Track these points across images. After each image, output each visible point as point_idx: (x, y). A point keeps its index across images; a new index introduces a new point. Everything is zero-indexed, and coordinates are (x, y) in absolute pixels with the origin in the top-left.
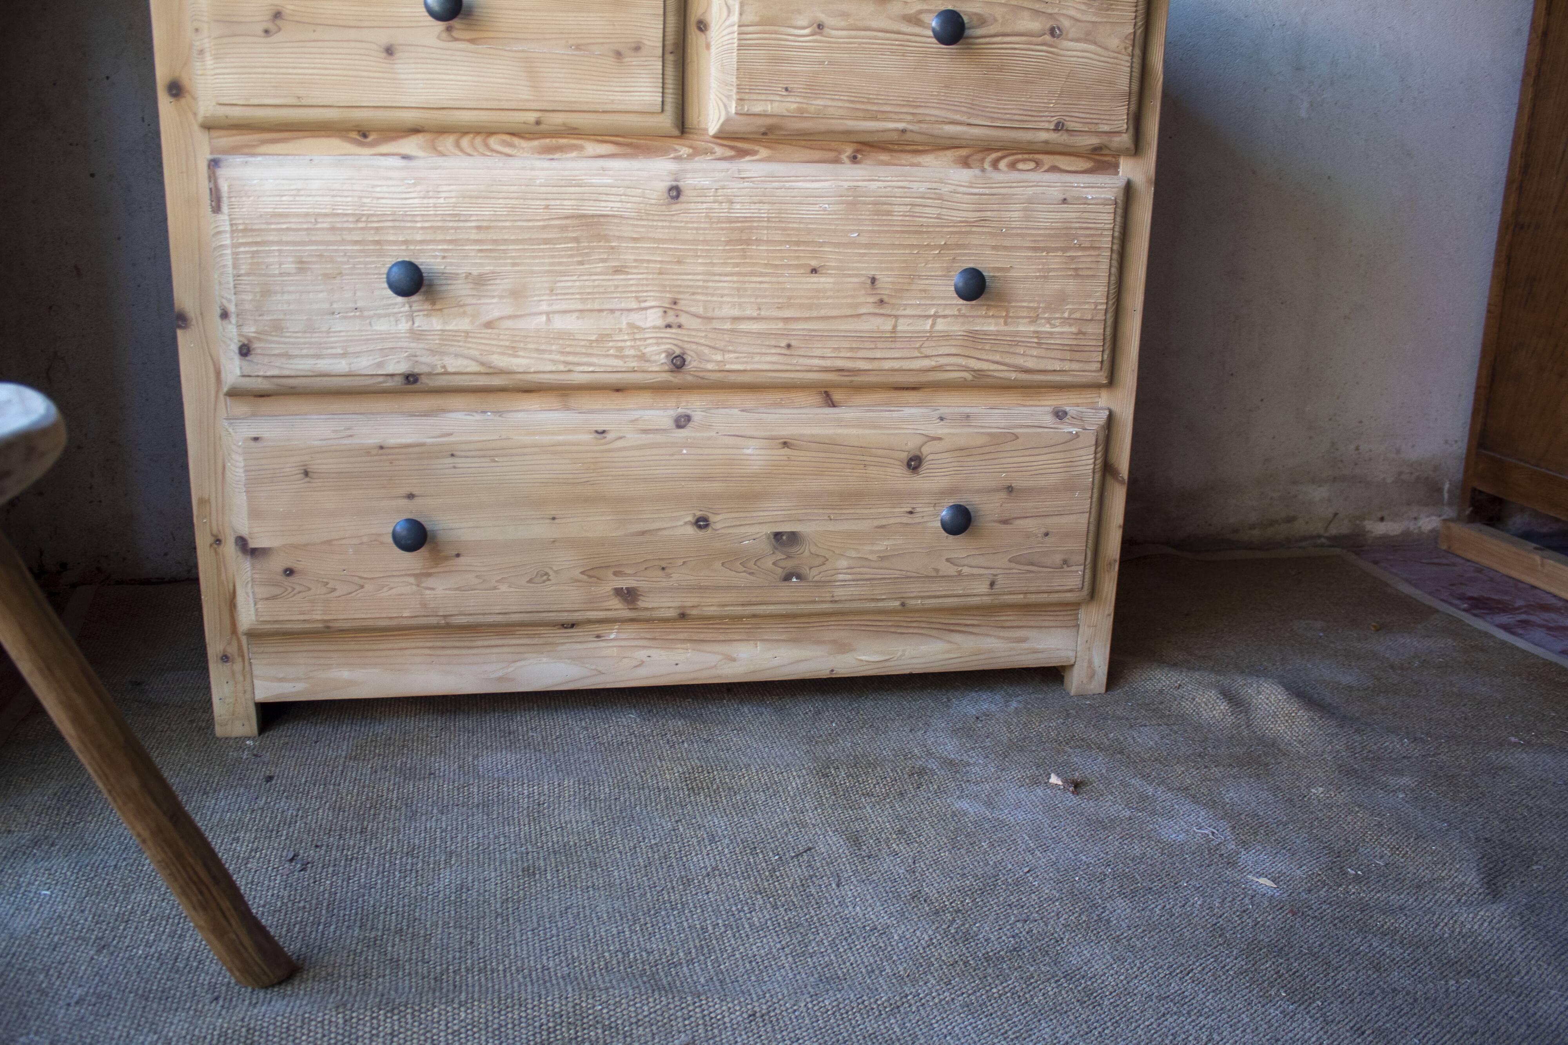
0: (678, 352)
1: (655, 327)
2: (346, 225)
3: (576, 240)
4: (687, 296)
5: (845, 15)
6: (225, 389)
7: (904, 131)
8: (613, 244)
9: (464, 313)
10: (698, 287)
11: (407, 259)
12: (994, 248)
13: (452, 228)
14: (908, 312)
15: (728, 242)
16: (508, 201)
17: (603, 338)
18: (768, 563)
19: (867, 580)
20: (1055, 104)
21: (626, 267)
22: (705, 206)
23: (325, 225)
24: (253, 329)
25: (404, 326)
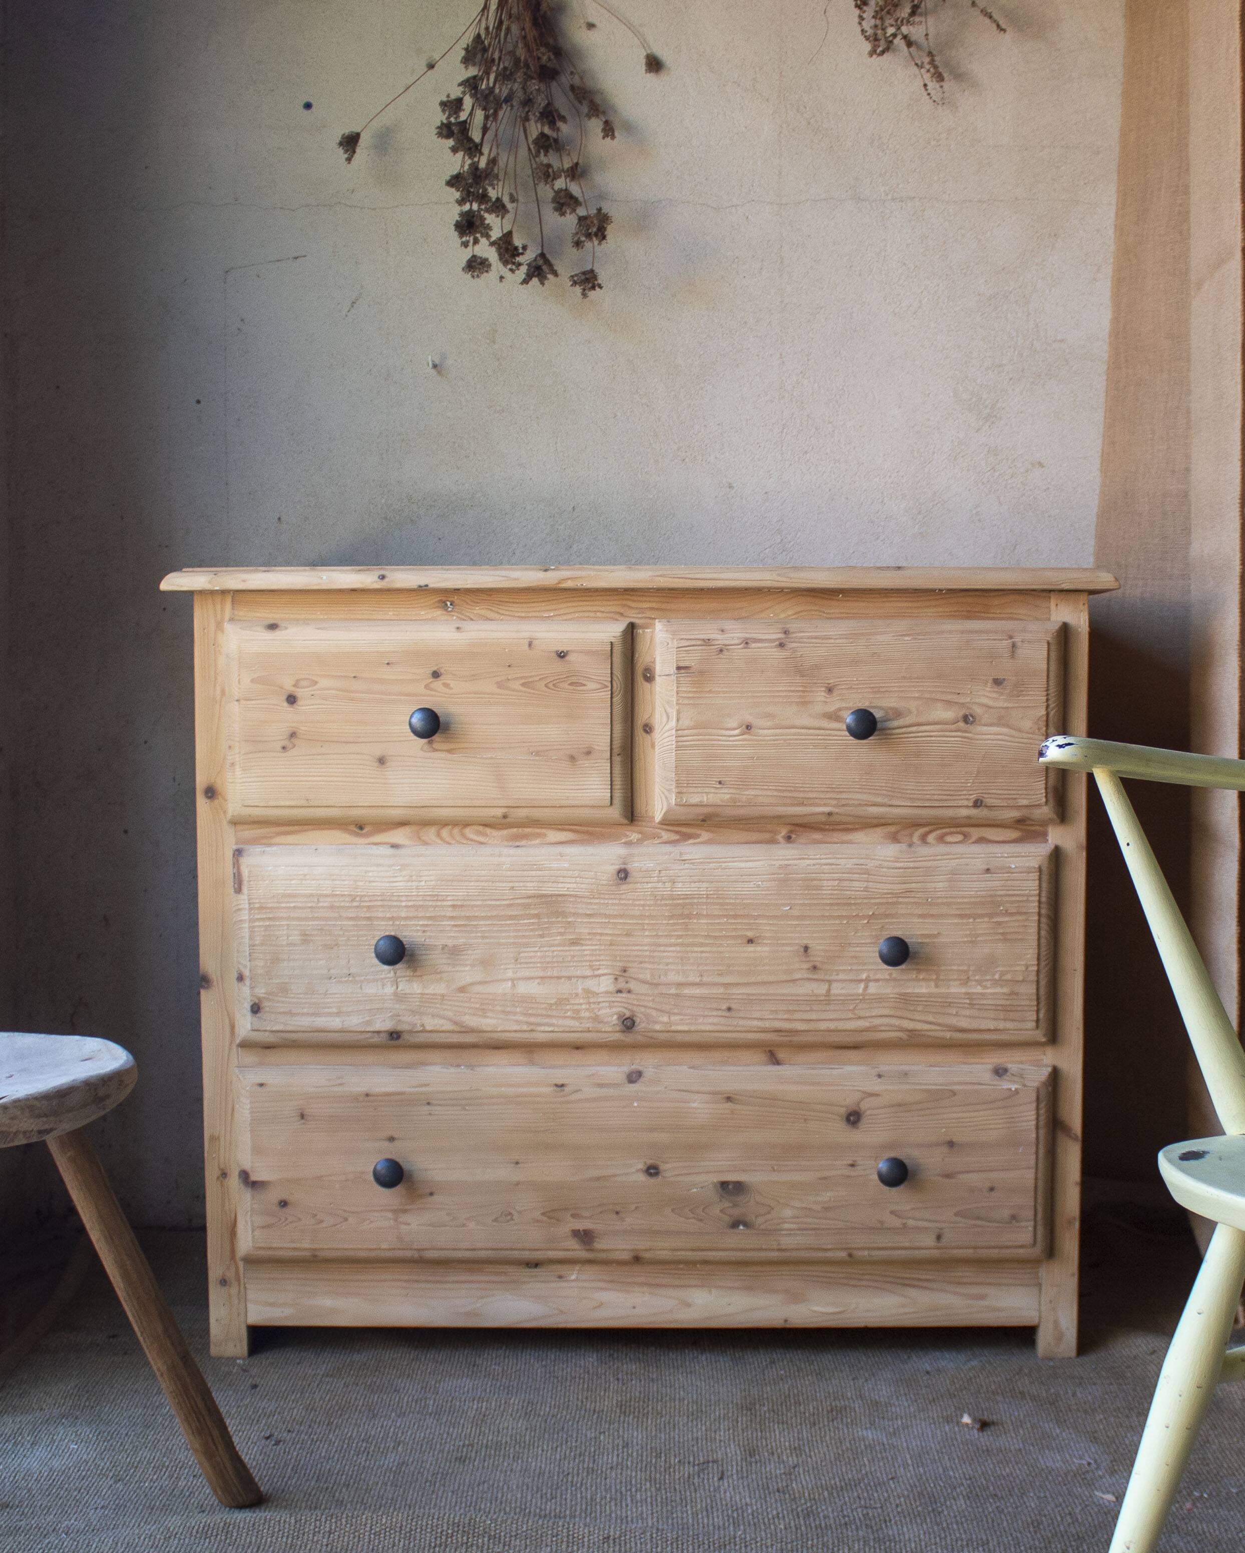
0: (628, 1014)
1: (607, 992)
2: (342, 904)
3: (537, 916)
4: (635, 965)
5: (769, 716)
6: (238, 1041)
7: (830, 814)
8: (570, 920)
9: (441, 979)
10: (646, 956)
11: (393, 934)
12: (921, 916)
13: (431, 906)
14: (841, 976)
15: (671, 917)
16: (478, 884)
17: (561, 1002)
18: (716, 1211)
19: (812, 1229)
20: (973, 783)
21: (581, 939)
22: (650, 885)
23: (325, 904)
24: (263, 991)
25: (389, 990)
